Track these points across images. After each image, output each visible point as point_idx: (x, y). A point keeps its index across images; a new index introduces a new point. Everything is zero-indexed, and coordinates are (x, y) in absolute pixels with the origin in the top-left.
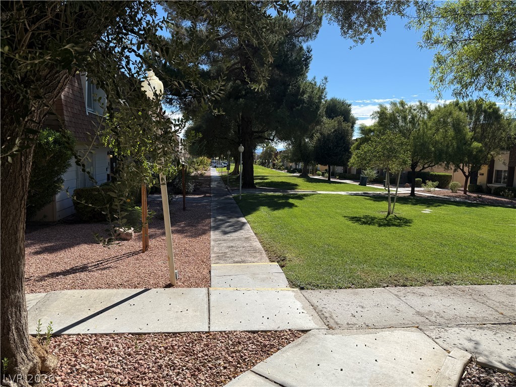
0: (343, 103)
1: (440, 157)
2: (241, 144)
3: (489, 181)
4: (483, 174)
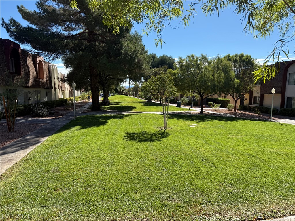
0: (170, 58)
1: (214, 89)
2: (74, 82)
3: (250, 103)
4: (247, 99)
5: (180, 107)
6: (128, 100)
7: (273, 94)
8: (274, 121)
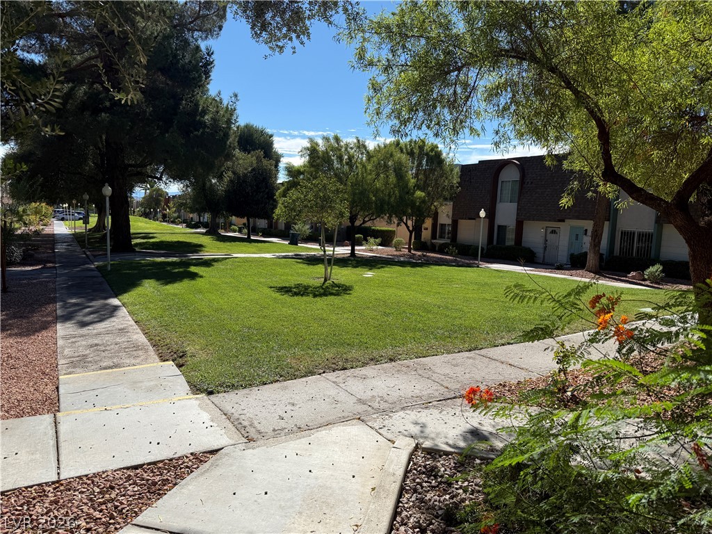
0: (262, 132)
1: (382, 208)
2: (107, 184)
3: (434, 236)
4: (427, 229)
5: (297, 245)
6: (147, 228)
7: (482, 219)
8: (483, 266)
